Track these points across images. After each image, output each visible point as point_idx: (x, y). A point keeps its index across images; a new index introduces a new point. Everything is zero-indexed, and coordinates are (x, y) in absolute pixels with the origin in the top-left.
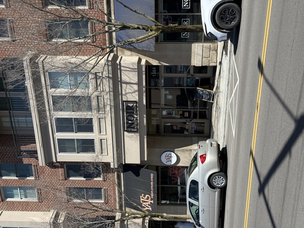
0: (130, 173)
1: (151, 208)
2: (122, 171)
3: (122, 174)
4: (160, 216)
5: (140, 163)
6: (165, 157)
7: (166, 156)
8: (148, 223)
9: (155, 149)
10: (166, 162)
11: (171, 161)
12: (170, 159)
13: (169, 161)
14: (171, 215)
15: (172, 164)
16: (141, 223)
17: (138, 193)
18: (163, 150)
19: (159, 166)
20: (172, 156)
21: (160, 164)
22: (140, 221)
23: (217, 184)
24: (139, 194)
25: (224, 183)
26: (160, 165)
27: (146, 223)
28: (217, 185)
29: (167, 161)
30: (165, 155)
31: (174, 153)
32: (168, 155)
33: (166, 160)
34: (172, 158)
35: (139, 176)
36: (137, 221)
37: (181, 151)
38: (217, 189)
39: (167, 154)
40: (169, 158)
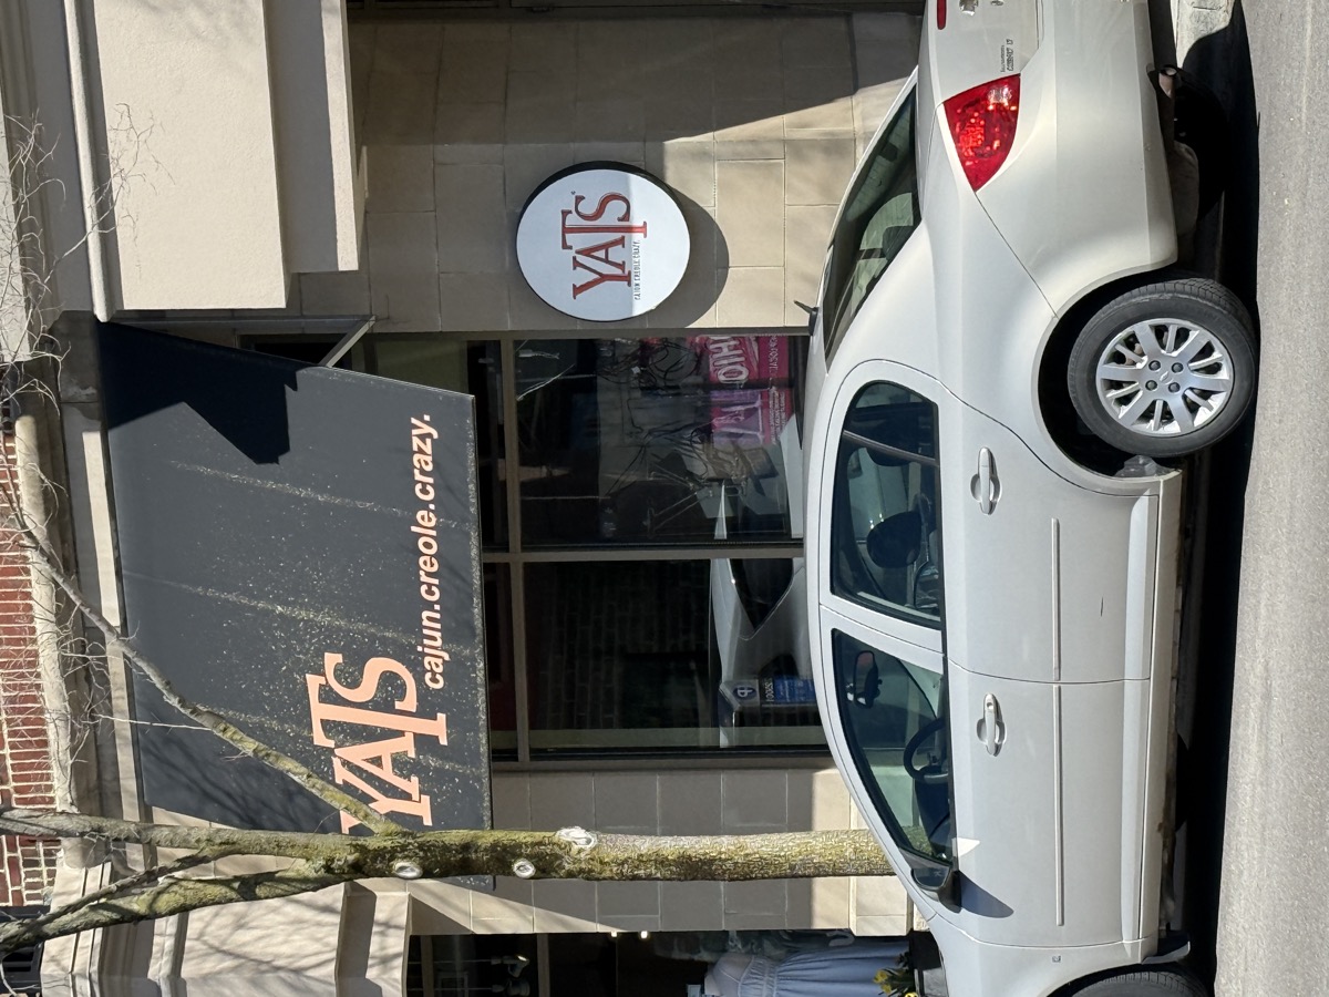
0: (181, 423)
1: (426, 799)
2: (95, 406)
3: (92, 443)
4: (529, 857)
5: (283, 305)
6: (566, 230)
7: (573, 220)
8: (399, 962)
9: (445, 151)
10: (577, 290)
11: (627, 278)
12: (616, 254)
13: (603, 278)
14: (645, 845)
15: (639, 309)
16: (331, 968)
17: (275, 640)
18: (533, 153)
19: (498, 343)
20: (636, 221)
21: (508, 321)
22: (316, 947)
23: (1147, 416)
24: (289, 651)
25: (1217, 402)
26: (510, 327)
27: (385, 961)
28: (1149, 428)
29: (586, 277)
30: (565, 213)
31: (659, 181)
32: (589, 207)
33: (576, 264)
34: (637, 237)
35: (285, 448)
36: (285, 949)
37: (736, 157)
38: (1142, 474)
39: (579, 199)
40: (606, 247)
